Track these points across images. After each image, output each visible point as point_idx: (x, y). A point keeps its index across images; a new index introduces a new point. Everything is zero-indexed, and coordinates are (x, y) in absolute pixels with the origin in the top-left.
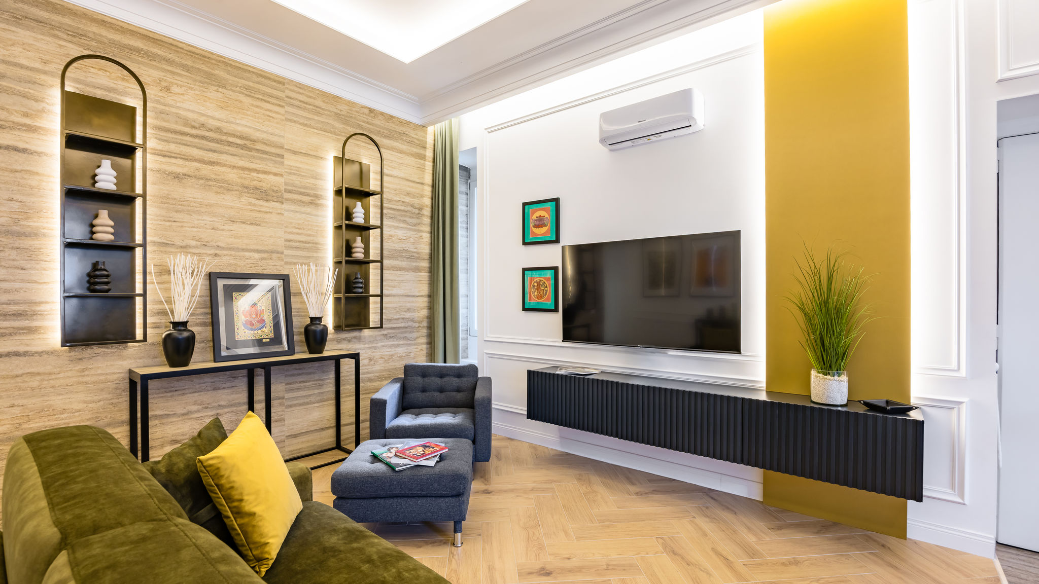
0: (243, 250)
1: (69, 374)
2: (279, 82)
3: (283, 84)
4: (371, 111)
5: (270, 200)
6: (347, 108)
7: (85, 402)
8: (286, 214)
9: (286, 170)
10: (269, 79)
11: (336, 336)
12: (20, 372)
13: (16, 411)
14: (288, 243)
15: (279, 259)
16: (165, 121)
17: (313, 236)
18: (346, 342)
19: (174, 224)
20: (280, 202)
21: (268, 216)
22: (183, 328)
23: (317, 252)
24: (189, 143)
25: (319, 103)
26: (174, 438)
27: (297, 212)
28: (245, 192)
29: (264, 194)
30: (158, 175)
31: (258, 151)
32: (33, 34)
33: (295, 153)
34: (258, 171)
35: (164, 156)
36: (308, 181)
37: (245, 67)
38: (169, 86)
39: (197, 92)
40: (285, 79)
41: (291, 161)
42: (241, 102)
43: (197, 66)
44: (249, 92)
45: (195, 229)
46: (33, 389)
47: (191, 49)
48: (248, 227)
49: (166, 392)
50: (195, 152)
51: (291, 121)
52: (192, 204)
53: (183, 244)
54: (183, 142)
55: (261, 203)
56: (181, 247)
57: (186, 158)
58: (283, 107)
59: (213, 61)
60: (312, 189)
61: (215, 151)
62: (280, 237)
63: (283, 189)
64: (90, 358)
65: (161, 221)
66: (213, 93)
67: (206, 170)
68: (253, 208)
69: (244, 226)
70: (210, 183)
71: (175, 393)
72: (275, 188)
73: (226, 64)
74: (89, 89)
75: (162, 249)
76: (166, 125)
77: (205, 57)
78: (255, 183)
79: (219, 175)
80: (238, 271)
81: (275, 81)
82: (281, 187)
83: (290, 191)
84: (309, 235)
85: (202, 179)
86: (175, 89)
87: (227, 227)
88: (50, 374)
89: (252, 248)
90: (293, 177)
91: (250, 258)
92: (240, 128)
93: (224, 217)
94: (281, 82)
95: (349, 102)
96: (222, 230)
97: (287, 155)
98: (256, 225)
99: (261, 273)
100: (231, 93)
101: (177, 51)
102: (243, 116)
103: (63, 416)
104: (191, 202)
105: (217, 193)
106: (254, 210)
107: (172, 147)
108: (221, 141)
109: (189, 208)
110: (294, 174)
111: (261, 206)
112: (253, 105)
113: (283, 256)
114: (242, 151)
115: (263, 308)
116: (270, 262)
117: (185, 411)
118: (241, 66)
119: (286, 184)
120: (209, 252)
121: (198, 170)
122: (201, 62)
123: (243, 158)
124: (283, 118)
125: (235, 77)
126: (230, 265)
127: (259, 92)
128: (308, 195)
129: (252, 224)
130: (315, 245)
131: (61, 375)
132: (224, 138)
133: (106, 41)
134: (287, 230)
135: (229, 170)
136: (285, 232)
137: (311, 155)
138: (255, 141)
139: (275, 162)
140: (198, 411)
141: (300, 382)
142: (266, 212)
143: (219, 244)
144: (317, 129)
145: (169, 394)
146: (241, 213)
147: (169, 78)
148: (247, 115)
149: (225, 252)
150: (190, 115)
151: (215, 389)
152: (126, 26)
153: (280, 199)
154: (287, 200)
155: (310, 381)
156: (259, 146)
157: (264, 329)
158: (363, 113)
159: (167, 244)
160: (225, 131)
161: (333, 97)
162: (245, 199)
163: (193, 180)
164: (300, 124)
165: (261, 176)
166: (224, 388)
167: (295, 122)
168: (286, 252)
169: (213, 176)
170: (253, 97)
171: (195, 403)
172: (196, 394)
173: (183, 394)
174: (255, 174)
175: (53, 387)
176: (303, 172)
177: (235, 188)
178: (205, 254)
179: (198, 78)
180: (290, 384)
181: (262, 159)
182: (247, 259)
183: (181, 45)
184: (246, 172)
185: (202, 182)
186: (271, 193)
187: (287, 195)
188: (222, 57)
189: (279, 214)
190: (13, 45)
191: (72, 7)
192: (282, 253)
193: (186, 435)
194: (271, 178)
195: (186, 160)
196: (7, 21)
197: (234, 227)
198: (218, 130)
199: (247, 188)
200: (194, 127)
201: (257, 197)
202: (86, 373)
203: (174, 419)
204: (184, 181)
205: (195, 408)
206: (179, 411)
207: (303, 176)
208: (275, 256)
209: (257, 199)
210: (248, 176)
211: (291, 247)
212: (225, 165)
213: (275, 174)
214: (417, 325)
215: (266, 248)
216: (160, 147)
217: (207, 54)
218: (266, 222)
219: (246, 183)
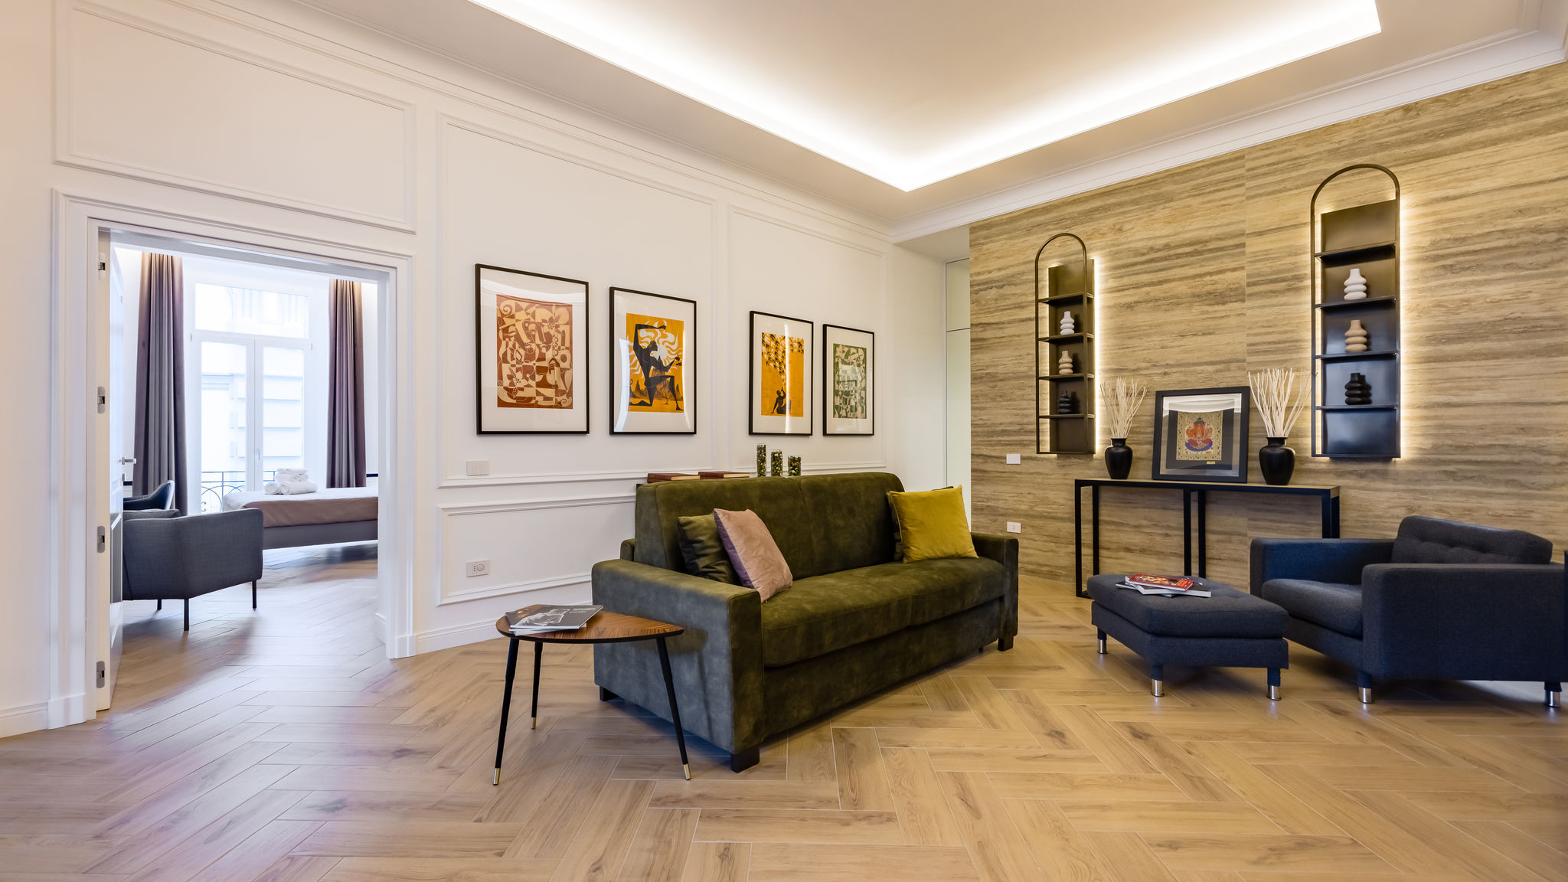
0: (1194, 364)
1: (1057, 476)
2: (1237, 159)
3: (1242, 157)
4: (1407, 108)
5: (1227, 302)
6: (1351, 132)
7: (1066, 499)
8: (1249, 312)
9: (1249, 260)
10: (1223, 162)
11: (1333, 466)
12: (1032, 471)
13: (1031, 496)
14: (1252, 348)
15: (1239, 368)
16: (1119, 259)
17: (1292, 332)
18: (1353, 477)
19: (1127, 350)
20: (1240, 300)
21: (1223, 321)
22: (1120, 445)
23: (1298, 352)
24: (1139, 271)
25: (1302, 151)
26: (1127, 546)
27: (1265, 306)
28: (1196, 302)
29: (1219, 297)
30: (1115, 310)
31: (1211, 251)
32: (1035, 236)
33: (1261, 234)
34: (1210, 274)
35: (1119, 291)
36: (1283, 262)
37: (1194, 167)
38: (1122, 227)
39: (1145, 219)
40: (1243, 150)
41: (1254, 246)
42: (1189, 206)
43: (1145, 194)
44: (1199, 191)
45: (1145, 352)
46: (1039, 484)
47: (1139, 181)
48: (1200, 339)
49: (1122, 503)
50: (1145, 278)
51: (1254, 197)
52: (1145, 328)
53: (1135, 367)
54: (1135, 272)
55: (1216, 308)
56: (1134, 370)
57: (1137, 286)
58: (1243, 185)
59: (1160, 181)
60: (1289, 270)
61: (1164, 270)
62: (1241, 343)
63: (1244, 284)
64: (1070, 465)
65: (1117, 349)
66: (1161, 212)
67: (1155, 291)
68: (1205, 316)
69: (1195, 338)
70: (1160, 303)
71: (1128, 505)
72: (1231, 286)
73: (1172, 175)
74: (1067, 258)
75: (1118, 374)
76: (1120, 263)
77: (1152, 181)
78: (1207, 288)
79: (1167, 292)
80: (1189, 387)
81: (1230, 160)
82: (1242, 282)
83: (1254, 284)
84: (1286, 332)
85: (1151, 301)
86: (1126, 227)
87: (1177, 343)
88: (1047, 474)
89: (1204, 361)
90: (1259, 265)
91: (1202, 372)
92: (1188, 235)
93: (1174, 333)
94: (1238, 157)
95: (1357, 121)
96: (1172, 347)
97: (1248, 241)
98: (1209, 334)
99: (1216, 387)
100: (1179, 202)
101: (1127, 191)
102: (1192, 220)
103: (1054, 506)
104: (1143, 326)
105: (1166, 310)
106: (1207, 318)
107: (1126, 281)
108: (1169, 256)
109: (1140, 333)
110: (1260, 260)
111: (1215, 311)
112: (1204, 203)
113: (1245, 364)
114: (1192, 259)
115: (1212, 426)
116: (1228, 374)
117: (1136, 523)
118: (1189, 168)
119: (1249, 276)
120: (1159, 372)
121: (1148, 293)
122: (1148, 188)
123: (1194, 266)
124: (1244, 198)
125: (1183, 183)
126: (1180, 382)
127: (1211, 184)
128: (1283, 280)
129: (1204, 334)
130: (1294, 344)
131: (1053, 477)
132: (1172, 252)
133: (1076, 215)
134: (1250, 332)
135: (1179, 283)
136: (1248, 335)
137: (1287, 227)
138: (1207, 242)
139: (1233, 255)
140: (1148, 527)
141: (1270, 521)
142: (1222, 317)
143: (1167, 362)
144: (1297, 188)
145: (1124, 505)
146: (1192, 324)
147: (1122, 219)
148: (1198, 217)
149: (1174, 370)
150: (1139, 245)
151: (1164, 508)
152: (1089, 194)
153: (1241, 297)
154: (1250, 295)
155: (1286, 522)
156: (1211, 246)
157: (1210, 450)
158: (1390, 122)
159: (1121, 369)
160: (1173, 245)
161: (1325, 131)
162: (1196, 309)
163: (1144, 305)
164: (1269, 194)
165: (1215, 278)
166: (1173, 509)
167: (1261, 195)
168: (1249, 359)
169: (1162, 295)
170: (1203, 194)
171: (1145, 518)
172: (1147, 510)
173: (1135, 507)
174: (1208, 278)
175: (1049, 484)
176: (1273, 254)
177: (1186, 300)
178: (1154, 374)
179: (1146, 205)
180: (1255, 520)
181: (1215, 258)
182: (1199, 373)
183: (1130, 183)
184: (1197, 280)
185: (1151, 304)
186: (1227, 293)
187: (1249, 290)
188: (1168, 171)
189: (1239, 315)
190: (1028, 249)
191: (1056, 202)
192: (1244, 361)
193: (1137, 546)
194: (1229, 276)
195: (1137, 288)
196: (1025, 235)
197: (1184, 342)
198: (1167, 247)
199: (1198, 296)
200: (1143, 254)
201: (1210, 302)
202: (1067, 477)
203: (1127, 529)
204: (1136, 308)
205: (1145, 523)
206: (1132, 522)
207: (1276, 258)
208: (1233, 366)
209: (1210, 305)
210: (1200, 283)
211: (1257, 353)
212: (1174, 280)
213: (1234, 270)
214: (1556, 460)
215: (1223, 358)
216: (1116, 285)
217: (1153, 177)
218: (1222, 329)
219: (1197, 291)
